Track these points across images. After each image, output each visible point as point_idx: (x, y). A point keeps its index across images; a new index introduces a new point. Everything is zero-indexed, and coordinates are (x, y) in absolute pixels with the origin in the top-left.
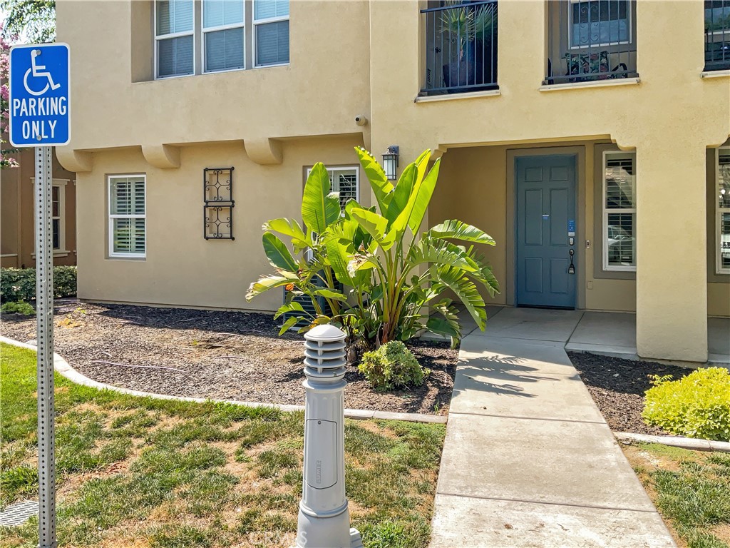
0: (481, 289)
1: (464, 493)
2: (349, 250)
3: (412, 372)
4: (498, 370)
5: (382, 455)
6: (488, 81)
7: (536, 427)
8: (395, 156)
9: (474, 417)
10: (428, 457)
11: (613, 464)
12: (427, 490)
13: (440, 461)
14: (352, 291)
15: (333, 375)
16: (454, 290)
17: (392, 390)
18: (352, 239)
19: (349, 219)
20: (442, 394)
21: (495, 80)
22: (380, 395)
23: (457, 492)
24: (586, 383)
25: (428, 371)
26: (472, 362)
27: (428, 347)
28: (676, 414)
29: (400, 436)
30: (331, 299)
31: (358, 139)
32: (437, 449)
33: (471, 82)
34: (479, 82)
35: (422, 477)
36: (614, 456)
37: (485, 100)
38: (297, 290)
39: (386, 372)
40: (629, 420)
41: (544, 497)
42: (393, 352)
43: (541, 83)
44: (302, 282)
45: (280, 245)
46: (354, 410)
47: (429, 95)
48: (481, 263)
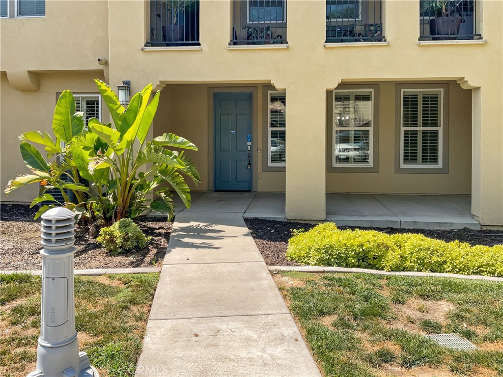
0: (187, 180)
1: (168, 317)
2: (91, 155)
3: (138, 239)
4: (199, 234)
5: (110, 298)
6: (193, 39)
7: (221, 268)
8: (128, 87)
9: (180, 266)
10: (145, 296)
11: (266, 286)
12: (143, 319)
13: (153, 298)
14: (94, 184)
15: (64, 244)
16: (169, 181)
17: (123, 253)
18: (93, 146)
19: (91, 132)
20: (159, 253)
21: (198, 40)
22: (113, 257)
23: (164, 317)
24: (254, 237)
25: (150, 238)
26: (182, 229)
27: (152, 221)
28: (305, 252)
29: (126, 284)
30: (77, 191)
31: (100, 74)
32: (152, 291)
33: (182, 40)
34: (187, 39)
35: (139, 310)
36: (267, 281)
37: (192, 52)
38: (48, 185)
39: (118, 241)
40: (278, 258)
41: (221, 313)
42: (123, 226)
43: (228, 44)
44: (52, 179)
45: (35, 151)
46: (92, 270)
47: (152, 46)
48: (189, 163)
